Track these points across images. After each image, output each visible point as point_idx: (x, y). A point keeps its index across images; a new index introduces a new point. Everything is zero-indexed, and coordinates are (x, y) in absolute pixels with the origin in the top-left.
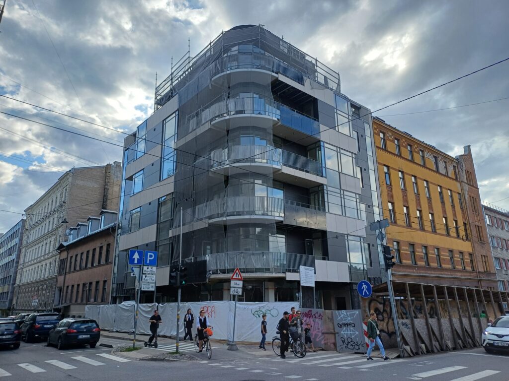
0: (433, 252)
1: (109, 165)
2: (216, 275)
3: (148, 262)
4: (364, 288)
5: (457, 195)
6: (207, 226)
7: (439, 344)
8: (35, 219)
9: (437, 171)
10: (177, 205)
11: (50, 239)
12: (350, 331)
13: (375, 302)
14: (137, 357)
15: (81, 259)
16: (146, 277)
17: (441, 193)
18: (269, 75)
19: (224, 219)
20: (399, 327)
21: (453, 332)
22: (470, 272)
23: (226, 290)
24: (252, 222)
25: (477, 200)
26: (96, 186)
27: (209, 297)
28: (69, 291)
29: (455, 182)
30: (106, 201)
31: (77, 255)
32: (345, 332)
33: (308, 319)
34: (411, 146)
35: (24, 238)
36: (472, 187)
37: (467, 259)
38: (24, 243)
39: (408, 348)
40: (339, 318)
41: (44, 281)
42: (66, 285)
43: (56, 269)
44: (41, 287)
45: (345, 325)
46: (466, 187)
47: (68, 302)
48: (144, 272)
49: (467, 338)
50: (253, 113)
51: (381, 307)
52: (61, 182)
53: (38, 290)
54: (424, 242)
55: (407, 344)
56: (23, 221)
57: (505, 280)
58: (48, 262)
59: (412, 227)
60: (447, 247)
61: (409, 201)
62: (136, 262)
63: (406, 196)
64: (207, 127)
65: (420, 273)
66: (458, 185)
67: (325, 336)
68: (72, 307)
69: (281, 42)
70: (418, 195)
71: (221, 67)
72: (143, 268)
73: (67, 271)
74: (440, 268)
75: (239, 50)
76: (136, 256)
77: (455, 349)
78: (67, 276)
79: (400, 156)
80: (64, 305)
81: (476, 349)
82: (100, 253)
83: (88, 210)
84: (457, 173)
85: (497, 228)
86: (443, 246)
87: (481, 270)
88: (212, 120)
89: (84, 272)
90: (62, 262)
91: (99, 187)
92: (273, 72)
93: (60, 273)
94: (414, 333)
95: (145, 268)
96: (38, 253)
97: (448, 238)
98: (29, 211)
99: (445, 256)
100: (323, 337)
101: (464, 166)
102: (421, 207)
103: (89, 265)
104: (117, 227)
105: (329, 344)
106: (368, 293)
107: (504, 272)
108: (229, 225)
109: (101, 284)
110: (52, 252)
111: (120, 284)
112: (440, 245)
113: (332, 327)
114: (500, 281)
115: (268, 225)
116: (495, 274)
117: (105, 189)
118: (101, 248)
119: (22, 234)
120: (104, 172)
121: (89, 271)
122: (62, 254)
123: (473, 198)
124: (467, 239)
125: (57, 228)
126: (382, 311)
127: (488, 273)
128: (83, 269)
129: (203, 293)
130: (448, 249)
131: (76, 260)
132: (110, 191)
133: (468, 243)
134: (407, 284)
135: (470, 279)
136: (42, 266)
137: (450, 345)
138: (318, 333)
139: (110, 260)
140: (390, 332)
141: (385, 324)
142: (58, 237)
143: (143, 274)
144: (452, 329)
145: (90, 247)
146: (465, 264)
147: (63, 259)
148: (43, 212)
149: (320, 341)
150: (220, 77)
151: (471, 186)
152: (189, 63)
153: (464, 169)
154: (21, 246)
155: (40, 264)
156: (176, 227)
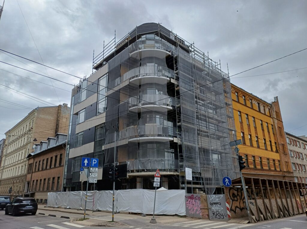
0: (258, 160)
1: (60, 106)
2: (133, 173)
3: (93, 165)
4: (226, 181)
5: (271, 125)
6: (127, 143)
7: (271, 214)
8: (12, 139)
9: (260, 111)
10: (107, 130)
11: (22, 151)
12: (218, 207)
13: (233, 189)
14: (89, 224)
15: (43, 163)
16: (92, 174)
17: (262, 124)
18: (165, 52)
19: (138, 139)
20: (248, 205)
21: (278, 207)
22: (279, 172)
23: (138, 182)
24: (155, 141)
25: (282, 128)
26: (52, 118)
27: (127, 187)
28: (35, 184)
29: (270, 118)
30: (58, 128)
31: (40, 161)
32: (214, 208)
33: (191, 200)
34: (245, 97)
35: (4, 151)
36: (280, 122)
37: (277, 164)
38: (4, 154)
39: (254, 217)
40: (211, 199)
41: (18, 177)
42: (33, 180)
43: (26, 170)
44: (15, 181)
45: (215, 203)
46: (276, 121)
47: (34, 190)
48: (90, 171)
49: (285, 211)
50: (155, 75)
51: (236, 192)
52: (30, 116)
53: (14, 183)
54: (253, 154)
55: (253, 215)
56: (4, 140)
57: (298, 176)
58: (20, 165)
59: (246, 144)
60: (265, 156)
61: (244, 129)
62: (86, 165)
63: (242, 126)
64: (127, 83)
65: (251, 172)
66: (271, 119)
67: (202, 211)
68: (36, 194)
69: (171, 33)
70: (249, 125)
71: (136, 48)
72: (90, 169)
73: (33, 171)
74: (262, 169)
75: (146, 37)
76: (86, 162)
77: (279, 217)
78: (33, 174)
79: (238, 102)
80: (31, 193)
81: (290, 218)
82: (56, 160)
83: (47, 133)
84: (271, 113)
85: (293, 145)
86: (263, 156)
87: (285, 170)
88: (130, 79)
89: (45, 172)
90: (30, 165)
91: (54, 119)
92: (167, 51)
93: (28, 173)
94: (257, 208)
95: (91, 169)
96: (14, 160)
97: (266, 151)
98: (8, 133)
99: (265, 162)
100: (201, 211)
101: (275, 109)
102: (251, 133)
103: (48, 167)
104: (67, 144)
105: (205, 215)
106: (229, 184)
107: (297, 171)
108: (141, 143)
109: (56, 179)
110: (23, 159)
111: (68, 179)
112: (262, 156)
113: (206, 205)
114: (296, 177)
115: (164, 142)
116: (292, 173)
117: (57, 120)
118: (56, 156)
119: (3, 148)
120: (57, 110)
121: (48, 171)
122: (30, 160)
123: (280, 127)
124: (277, 152)
125: (27, 144)
126: (236, 195)
127: (289, 172)
128: (44, 170)
129: (123, 184)
130: (266, 157)
131: (39, 164)
132: (60, 122)
133: (278, 154)
134: (252, 179)
135: (279, 176)
136: (16, 168)
137: (277, 215)
138: (198, 209)
139: (62, 164)
140: (241, 208)
141: (238, 203)
142: (28, 150)
143: (90, 172)
144: (277, 205)
145: (49, 156)
146: (276, 166)
147: (31, 164)
148: (17, 135)
149: (199, 213)
150: (135, 53)
151: (279, 120)
152: (115, 44)
153: (275, 110)
154: (2, 156)
155: (15, 167)
156: (107, 144)
